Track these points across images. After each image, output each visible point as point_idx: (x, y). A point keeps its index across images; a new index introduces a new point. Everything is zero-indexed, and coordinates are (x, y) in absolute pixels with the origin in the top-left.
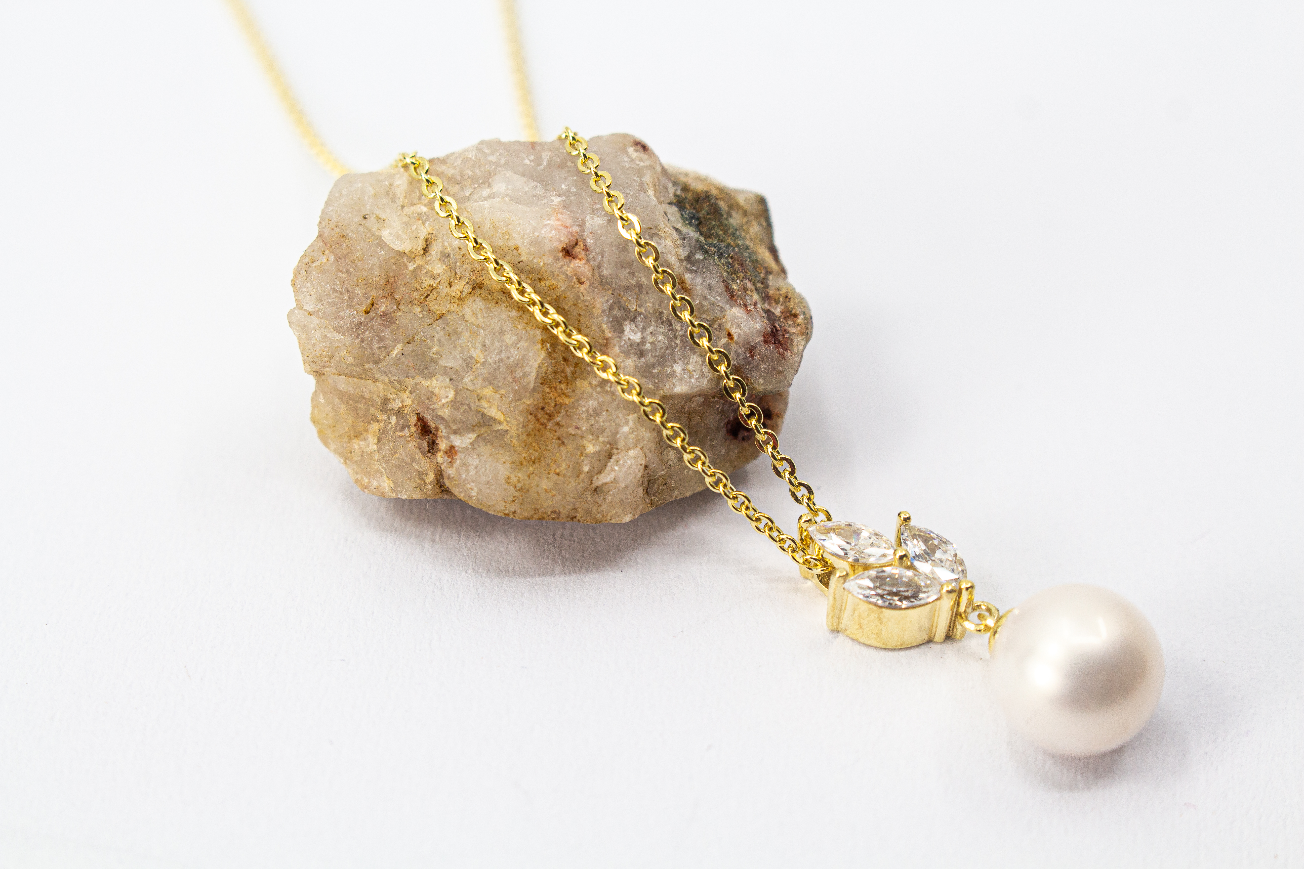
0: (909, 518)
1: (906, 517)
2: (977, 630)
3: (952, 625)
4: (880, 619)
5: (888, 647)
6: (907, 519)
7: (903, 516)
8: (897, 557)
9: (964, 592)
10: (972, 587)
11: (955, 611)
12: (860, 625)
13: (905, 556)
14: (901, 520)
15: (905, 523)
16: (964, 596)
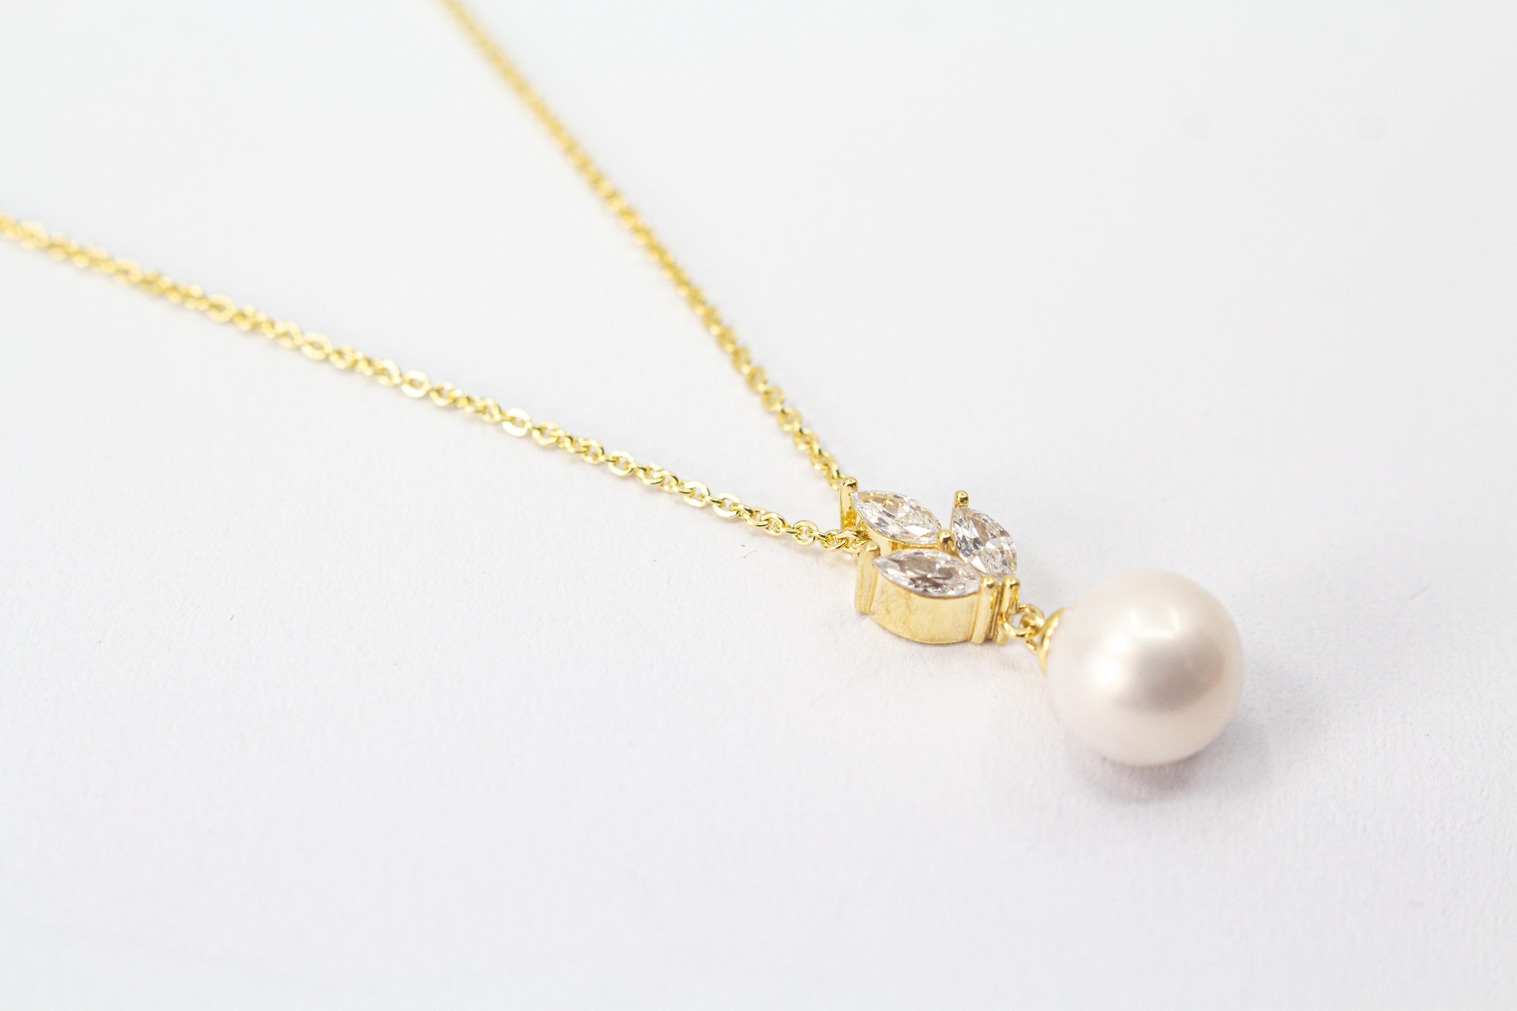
0: (966, 499)
1: (964, 497)
2: (1017, 635)
3: (993, 626)
4: (908, 606)
5: (916, 640)
6: (965, 500)
7: (960, 496)
8: (941, 540)
9: (1007, 590)
10: (1017, 584)
11: (997, 610)
12: (888, 610)
13: (949, 539)
14: (956, 500)
15: (961, 504)
16: (1007, 593)
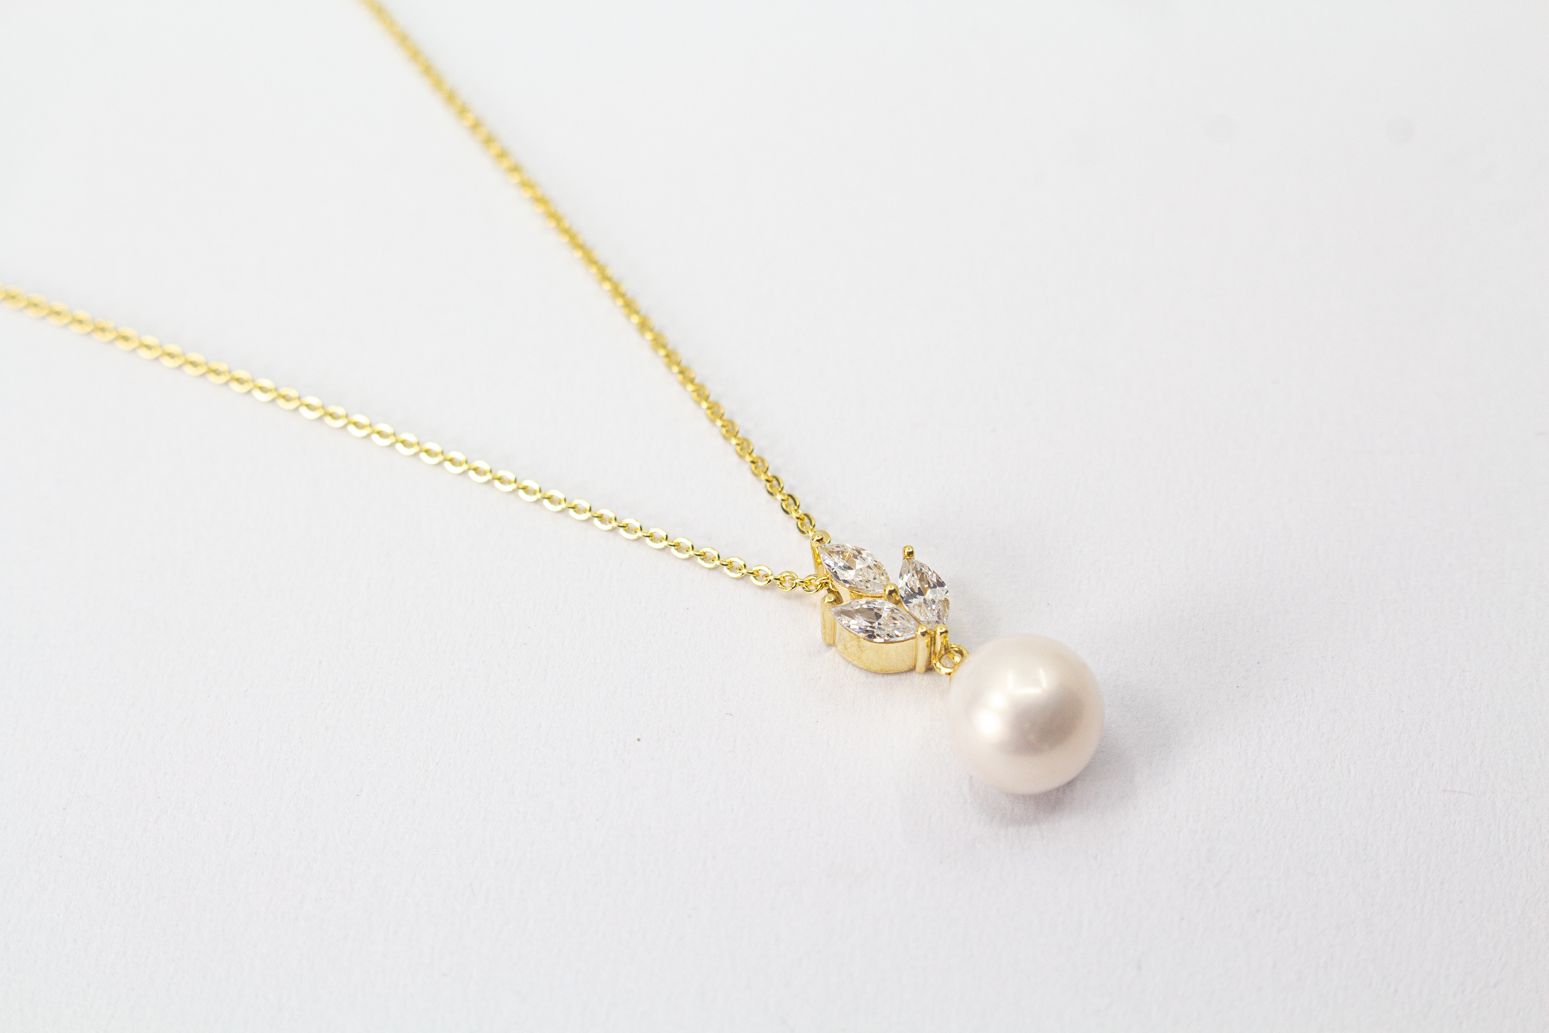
0: (913, 552)
1: (911, 551)
2: (946, 673)
3: (931, 661)
5: (871, 670)
6: (911, 554)
7: (907, 551)
8: (887, 592)
9: (938, 636)
10: (946, 632)
11: (931, 651)
12: (846, 647)
13: (894, 591)
14: (904, 555)
15: (908, 557)
16: (939, 640)
